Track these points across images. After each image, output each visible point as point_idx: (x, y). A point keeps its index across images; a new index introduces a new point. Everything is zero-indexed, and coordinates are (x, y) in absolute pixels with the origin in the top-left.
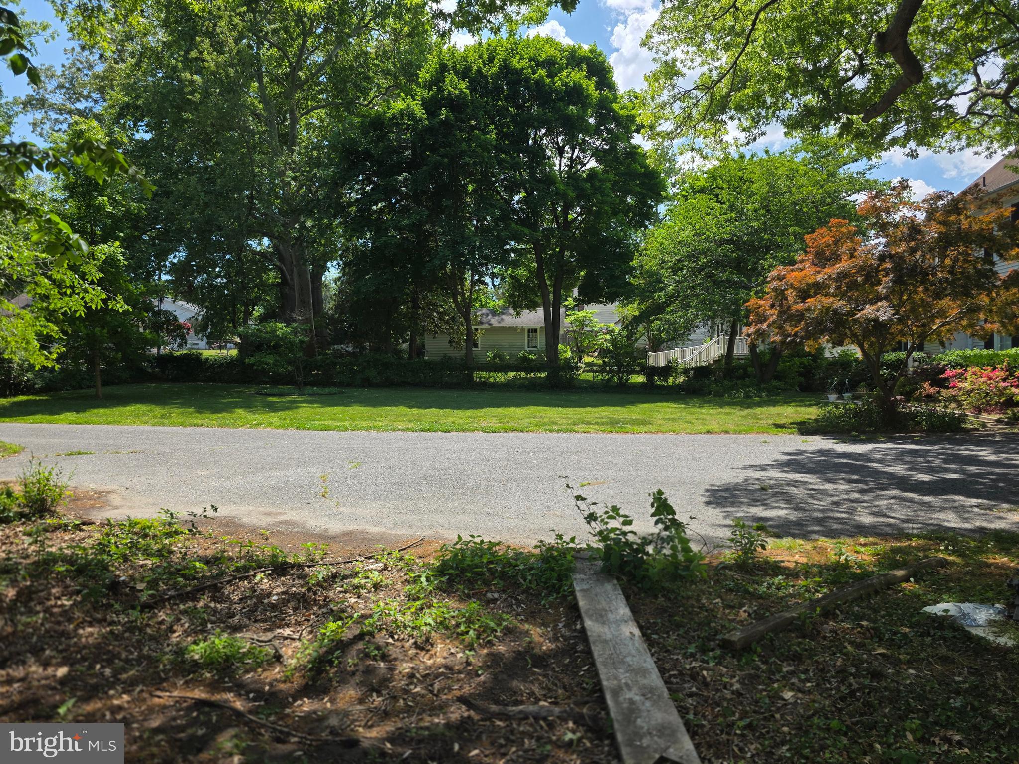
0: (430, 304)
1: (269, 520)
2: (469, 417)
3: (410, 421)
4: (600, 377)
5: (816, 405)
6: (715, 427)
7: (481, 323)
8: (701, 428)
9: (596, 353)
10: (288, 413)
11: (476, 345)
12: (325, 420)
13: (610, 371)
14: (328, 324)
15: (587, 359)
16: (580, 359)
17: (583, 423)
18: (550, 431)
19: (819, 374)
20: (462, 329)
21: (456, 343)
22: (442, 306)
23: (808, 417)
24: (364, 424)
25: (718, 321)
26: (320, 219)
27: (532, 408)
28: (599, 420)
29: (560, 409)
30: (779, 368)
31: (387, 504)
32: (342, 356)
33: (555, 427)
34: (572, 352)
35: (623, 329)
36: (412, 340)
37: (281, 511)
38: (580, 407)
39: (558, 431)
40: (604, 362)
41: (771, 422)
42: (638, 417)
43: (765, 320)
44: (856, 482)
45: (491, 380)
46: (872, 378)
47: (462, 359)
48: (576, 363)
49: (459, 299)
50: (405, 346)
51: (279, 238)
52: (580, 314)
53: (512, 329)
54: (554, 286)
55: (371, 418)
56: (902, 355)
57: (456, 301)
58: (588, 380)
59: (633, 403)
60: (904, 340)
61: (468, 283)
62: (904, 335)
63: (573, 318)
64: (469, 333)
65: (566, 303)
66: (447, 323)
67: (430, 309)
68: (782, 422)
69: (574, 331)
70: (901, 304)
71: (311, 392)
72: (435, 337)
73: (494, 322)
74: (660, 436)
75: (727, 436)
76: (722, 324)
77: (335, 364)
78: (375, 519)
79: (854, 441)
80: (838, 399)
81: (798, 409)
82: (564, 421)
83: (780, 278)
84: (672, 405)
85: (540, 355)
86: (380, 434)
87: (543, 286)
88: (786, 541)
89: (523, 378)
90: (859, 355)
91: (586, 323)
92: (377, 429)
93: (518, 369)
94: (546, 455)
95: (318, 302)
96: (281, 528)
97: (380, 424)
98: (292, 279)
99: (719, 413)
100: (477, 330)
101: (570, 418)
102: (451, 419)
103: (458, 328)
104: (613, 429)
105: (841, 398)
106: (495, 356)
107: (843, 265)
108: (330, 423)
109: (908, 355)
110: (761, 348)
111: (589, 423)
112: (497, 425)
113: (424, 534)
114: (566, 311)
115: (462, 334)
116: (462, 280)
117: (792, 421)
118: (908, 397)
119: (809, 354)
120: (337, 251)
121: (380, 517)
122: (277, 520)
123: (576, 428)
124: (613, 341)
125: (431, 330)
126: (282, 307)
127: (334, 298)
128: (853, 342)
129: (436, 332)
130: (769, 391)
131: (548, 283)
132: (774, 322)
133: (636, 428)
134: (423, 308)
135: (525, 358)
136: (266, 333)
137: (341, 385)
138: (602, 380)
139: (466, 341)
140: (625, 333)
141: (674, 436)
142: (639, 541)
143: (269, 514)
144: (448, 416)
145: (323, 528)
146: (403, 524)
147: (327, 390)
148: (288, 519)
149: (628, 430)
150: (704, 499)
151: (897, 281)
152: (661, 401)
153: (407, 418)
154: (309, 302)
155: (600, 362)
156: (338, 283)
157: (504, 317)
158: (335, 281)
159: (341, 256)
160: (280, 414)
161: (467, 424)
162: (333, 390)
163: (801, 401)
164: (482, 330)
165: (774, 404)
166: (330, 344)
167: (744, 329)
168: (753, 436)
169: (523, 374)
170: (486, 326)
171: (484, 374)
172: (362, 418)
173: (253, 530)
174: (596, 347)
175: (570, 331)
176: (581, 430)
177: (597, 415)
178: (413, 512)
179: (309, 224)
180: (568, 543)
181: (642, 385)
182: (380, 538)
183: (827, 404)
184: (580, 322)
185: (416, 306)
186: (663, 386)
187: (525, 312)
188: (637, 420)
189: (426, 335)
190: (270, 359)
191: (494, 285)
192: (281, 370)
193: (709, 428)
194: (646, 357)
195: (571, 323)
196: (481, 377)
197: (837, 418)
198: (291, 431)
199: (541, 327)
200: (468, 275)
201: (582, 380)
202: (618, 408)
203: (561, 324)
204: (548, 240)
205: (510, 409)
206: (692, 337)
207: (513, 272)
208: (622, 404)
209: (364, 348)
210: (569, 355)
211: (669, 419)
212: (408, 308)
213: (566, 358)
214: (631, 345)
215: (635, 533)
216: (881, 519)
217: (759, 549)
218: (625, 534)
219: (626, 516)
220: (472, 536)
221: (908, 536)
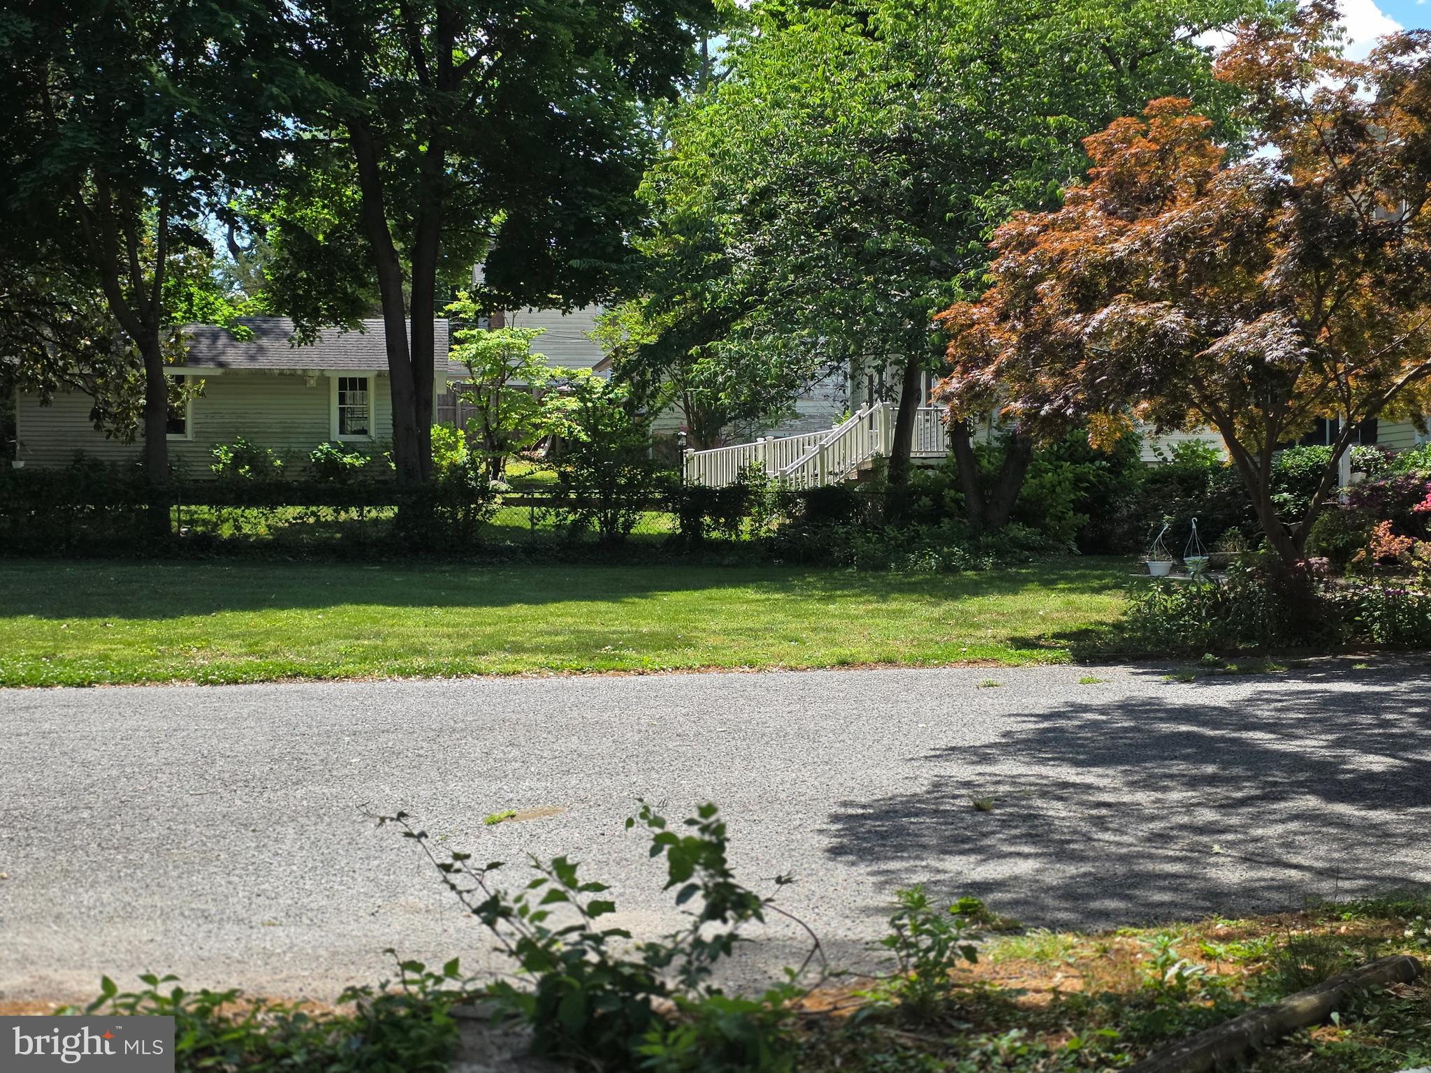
0: (30, 298)
2: (154, 639)
4: (551, 520)
5: (1117, 586)
6: (859, 649)
7: (194, 359)
8: (825, 653)
9: (542, 452)
11: (179, 427)
13: (581, 502)
15: (514, 468)
16: (497, 467)
17: (501, 648)
18: (405, 674)
19: (1126, 507)
20: (132, 375)
21: (114, 417)
22: (67, 307)
23: (1096, 617)
25: (871, 362)
27: (351, 609)
28: (547, 640)
29: (437, 611)
30: (1025, 491)
33: (420, 662)
34: (472, 448)
35: (618, 381)
38: (493, 604)
39: (427, 673)
40: (563, 475)
41: (1004, 632)
42: (657, 627)
43: (988, 360)
44: (1212, 780)
45: (226, 531)
46: (1253, 515)
47: (134, 469)
48: (485, 478)
49: (124, 282)
52: (493, 338)
53: (292, 379)
54: (413, 254)
56: (1322, 452)
57: (112, 292)
58: (518, 530)
59: (643, 590)
60: (1328, 414)
61: (150, 235)
62: (1326, 401)
63: (472, 349)
64: (155, 386)
65: (454, 306)
66: (84, 356)
67: (28, 314)
68: (1032, 633)
69: (477, 389)
70: (1320, 320)
72: (46, 402)
73: (236, 357)
74: (715, 676)
75: (892, 671)
76: (880, 370)
79: (1210, 676)
80: (1173, 569)
81: (1074, 597)
82: (447, 644)
83: (1024, 244)
84: (750, 593)
85: (377, 456)
87: (380, 257)
88: (1034, 941)
89: (327, 525)
90: (1225, 456)
91: (512, 363)
93: (307, 496)
94: (389, 740)
99: (873, 614)
100: (180, 379)
101: (464, 636)
102: (95, 648)
103: (121, 375)
104: (586, 664)
105: (1179, 567)
106: (238, 460)
107: (1178, 215)
109: (1338, 453)
110: (980, 436)
111: (517, 649)
112: (243, 661)
114: (453, 329)
115: (134, 391)
116: (132, 226)
117: (1056, 629)
118: (1340, 559)
119: (1100, 454)
123: (482, 662)
124: (588, 417)
125: (33, 380)
128: (1208, 418)
129: (50, 387)
130: (1000, 553)
131: (398, 246)
132: (1011, 364)
133: (648, 658)
135: (331, 466)
138: (558, 527)
139: (147, 412)
140: (622, 391)
141: (752, 677)
142: (638, 958)
144: (88, 638)
149: (627, 664)
150: (826, 842)
151: (1311, 258)
152: (719, 584)
155: (551, 475)
157: (264, 342)
161: (147, 659)
163: (1082, 578)
164: (196, 379)
165: (1013, 585)
167: (937, 385)
168: (959, 670)
169: (326, 513)
170: (208, 369)
171: (204, 512)
174: (542, 433)
175: (465, 388)
176: (494, 669)
177: (542, 626)
180: (439, 980)
181: (669, 542)
183: (1144, 585)
184: (495, 362)
186: (726, 542)
187: (328, 331)
188: (652, 635)
189: (17, 395)
191: (233, 247)
193: (845, 652)
194: (678, 461)
195: (469, 365)
196: (192, 522)
197: (1171, 618)
199: (380, 375)
200: (149, 218)
201: (503, 530)
202: (602, 606)
203: (437, 366)
204: (396, 120)
205: (284, 614)
206: (800, 406)
207: (289, 211)
208: (612, 593)
210: (461, 455)
211: (739, 631)
213: (454, 467)
214: (640, 429)
215: (626, 935)
216: (1268, 873)
217: (962, 963)
218: (598, 940)
219: (598, 887)
220: (149, 979)
221: (1333, 913)
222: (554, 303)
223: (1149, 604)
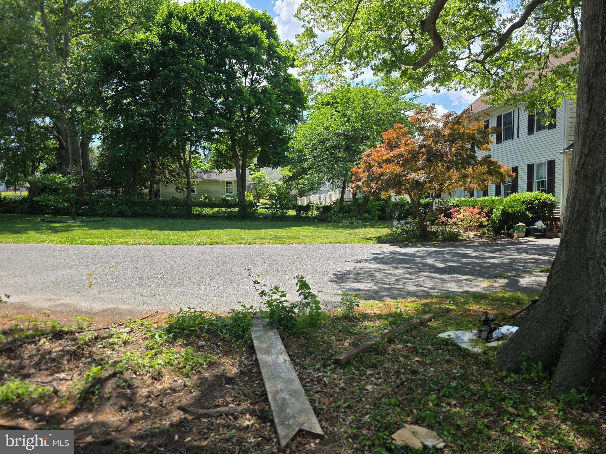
9: (268, 198)
15: (262, 201)
16: (259, 201)
17: (260, 238)
23: (382, 234)
25: (336, 180)
28: (269, 237)
29: (247, 230)
30: (368, 207)
34: (254, 197)
35: (284, 183)
38: (258, 229)
41: (363, 237)
43: (361, 180)
48: (256, 203)
52: (258, 174)
58: (263, 213)
59: (289, 227)
63: (254, 176)
65: (250, 167)
68: (369, 237)
69: (255, 184)
74: (304, 245)
80: (398, 224)
81: (378, 229)
82: (249, 238)
84: (311, 228)
89: (224, 212)
91: (262, 179)
101: (252, 236)
104: (277, 242)
111: (263, 239)
114: (250, 172)
123: (256, 241)
124: (278, 191)
138: (271, 213)
140: (285, 185)
142: (290, 306)
149: (285, 242)
152: (304, 225)
155: (270, 202)
163: (379, 225)
165: (365, 227)
167: (350, 185)
168: (354, 245)
169: (224, 210)
174: (268, 194)
175: (252, 184)
176: (258, 243)
177: (268, 234)
181: (294, 217)
183: (392, 227)
184: (258, 179)
186: (306, 217)
188: (291, 236)
194: (296, 200)
195: (253, 179)
199: (235, 181)
201: (260, 213)
202: (280, 230)
203: (247, 180)
206: (321, 189)
208: (282, 227)
210: (251, 198)
213: (250, 200)
215: (288, 302)
216: (419, 288)
217: (356, 307)
218: (282, 302)
219: (283, 292)
220: (189, 308)
221: (432, 297)
222: (271, 167)
223: (393, 231)
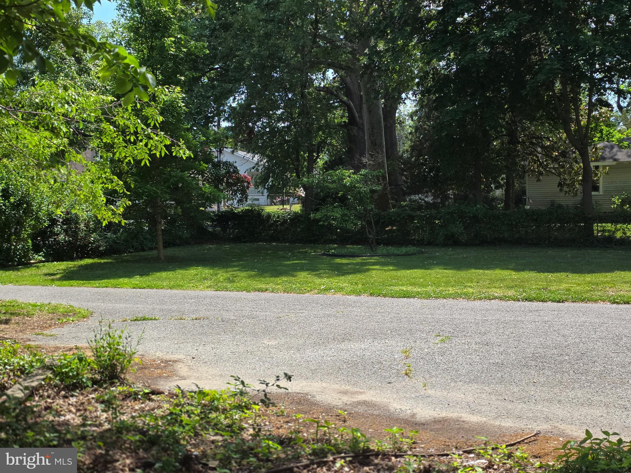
0: (532, 136)
1: (346, 399)
2: (589, 283)
3: (510, 287)
7: (604, 158)
10: (359, 276)
11: (596, 188)
12: (403, 285)
14: (403, 170)
20: (576, 166)
21: (568, 185)
22: (548, 139)
24: (451, 290)
26: (394, 40)
31: (486, 388)
32: (420, 207)
36: (509, 185)
37: (358, 390)
45: (619, 235)
47: (577, 208)
49: (573, 127)
50: (499, 193)
51: (346, 68)
55: (459, 283)
57: (567, 131)
64: (587, 172)
66: (555, 160)
67: (532, 143)
71: (385, 252)
72: (539, 180)
73: (622, 156)
77: (412, 218)
78: (472, 405)
86: (471, 304)
92: (468, 297)
95: (392, 143)
96: (361, 409)
97: (471, 290)
98: (361, 117)
100: (597, 167)
102: (564, 286)
103: (571, 167)
106: (624, 202)
108: (410, 288)
113: (539, 428)
115: (577, 174)
116: (577, 101)
120: (413, 79)
121: (479, 404)
122: (354, 400)
125: (533, 171)
126: (350, 152)
127: (410, 137)
129: (541, 174)
134: (523, 142)
136: (334, 182)
137: (420, 243)
139: (583, 183)
143: (345, 393)
144: (560, 281)
145: (409, 412)
146: (509, 414)
147: (404, 250)
148: (367, 399)
153: (505, 283)
154: (381, 143)
156: (415, 118)
158: (411, 116)
159: (418, 84)
160: (350, 277)
161: (588, 291)
162: (411, 249)
164: (604, 167)
166: (405, 194)
170: (610, 162)
171: (609, 226)
172: (447, 284)
173: (329, 410)
178: (521, 399)
179: (381, 46)
182: (480, 429)
185: (514, 140)
189: (527, 178)
190: (338, 213)
191: (620, 107)
192: (350, 226)
196: (604, 231)
198: (364, 298)
209: (447, 197)
212: (502, 143)
